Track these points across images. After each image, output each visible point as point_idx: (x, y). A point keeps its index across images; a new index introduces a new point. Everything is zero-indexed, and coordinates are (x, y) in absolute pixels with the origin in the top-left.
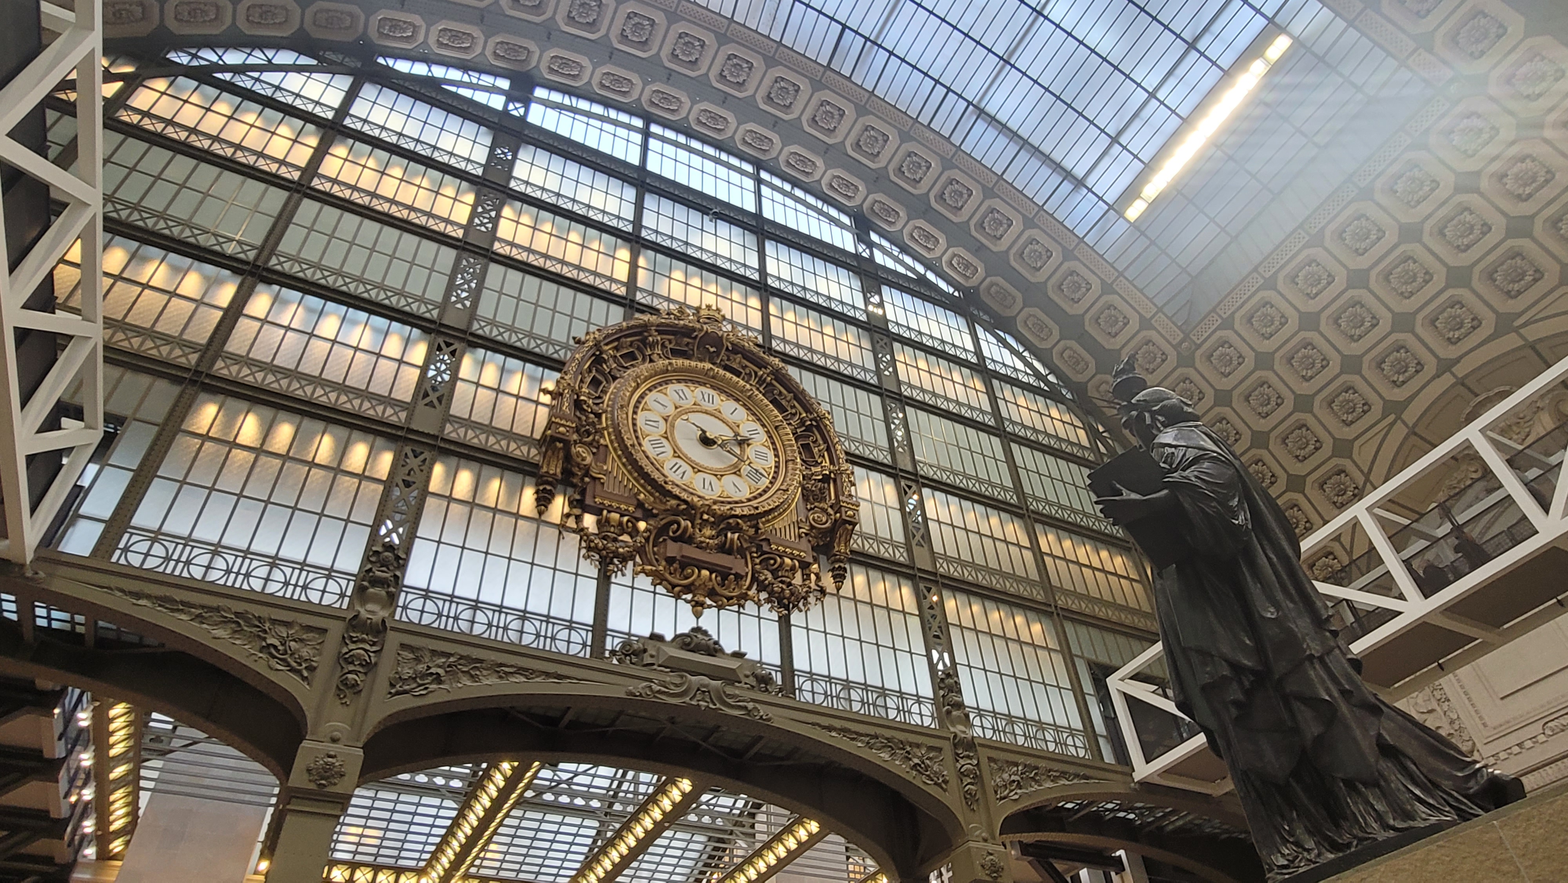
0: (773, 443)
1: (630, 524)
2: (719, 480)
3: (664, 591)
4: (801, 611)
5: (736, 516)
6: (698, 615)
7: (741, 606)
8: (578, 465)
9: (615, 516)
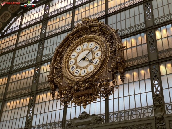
0: (101, 48)
1: (68, 92)
2: (87, 69)
3: (78, 105)
4: (111, 94)
5: (88, 78)
6: (85, 108)
7: (96, 101)
8: (57, 83)
9: (65, 92)
